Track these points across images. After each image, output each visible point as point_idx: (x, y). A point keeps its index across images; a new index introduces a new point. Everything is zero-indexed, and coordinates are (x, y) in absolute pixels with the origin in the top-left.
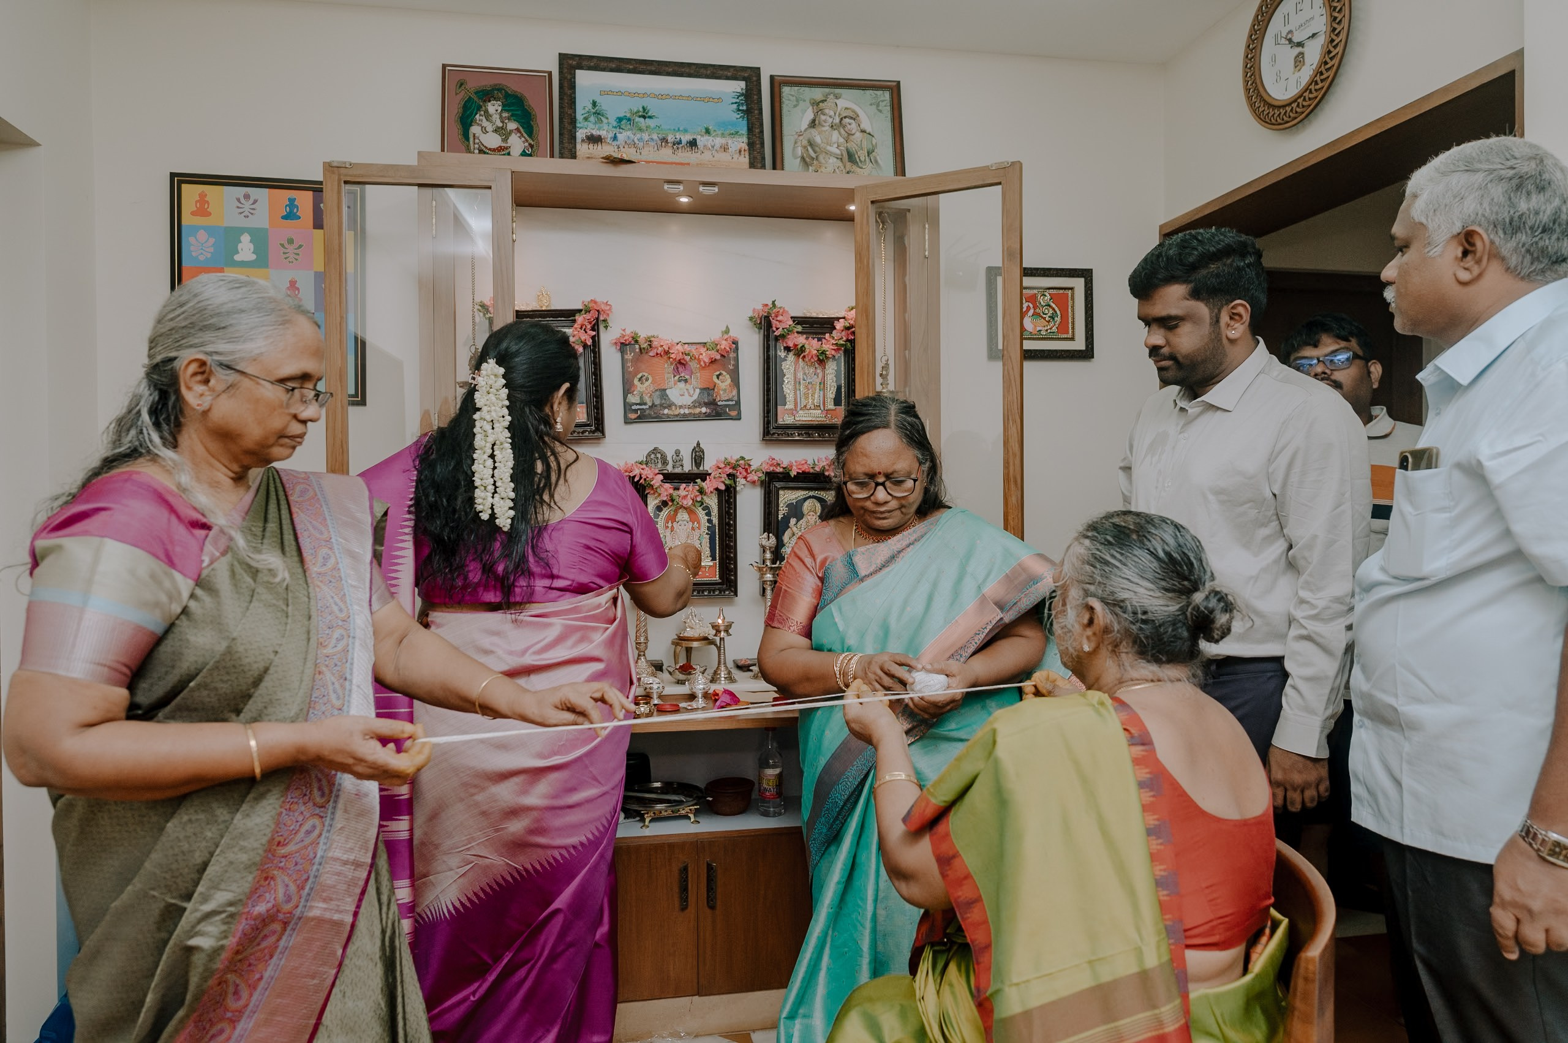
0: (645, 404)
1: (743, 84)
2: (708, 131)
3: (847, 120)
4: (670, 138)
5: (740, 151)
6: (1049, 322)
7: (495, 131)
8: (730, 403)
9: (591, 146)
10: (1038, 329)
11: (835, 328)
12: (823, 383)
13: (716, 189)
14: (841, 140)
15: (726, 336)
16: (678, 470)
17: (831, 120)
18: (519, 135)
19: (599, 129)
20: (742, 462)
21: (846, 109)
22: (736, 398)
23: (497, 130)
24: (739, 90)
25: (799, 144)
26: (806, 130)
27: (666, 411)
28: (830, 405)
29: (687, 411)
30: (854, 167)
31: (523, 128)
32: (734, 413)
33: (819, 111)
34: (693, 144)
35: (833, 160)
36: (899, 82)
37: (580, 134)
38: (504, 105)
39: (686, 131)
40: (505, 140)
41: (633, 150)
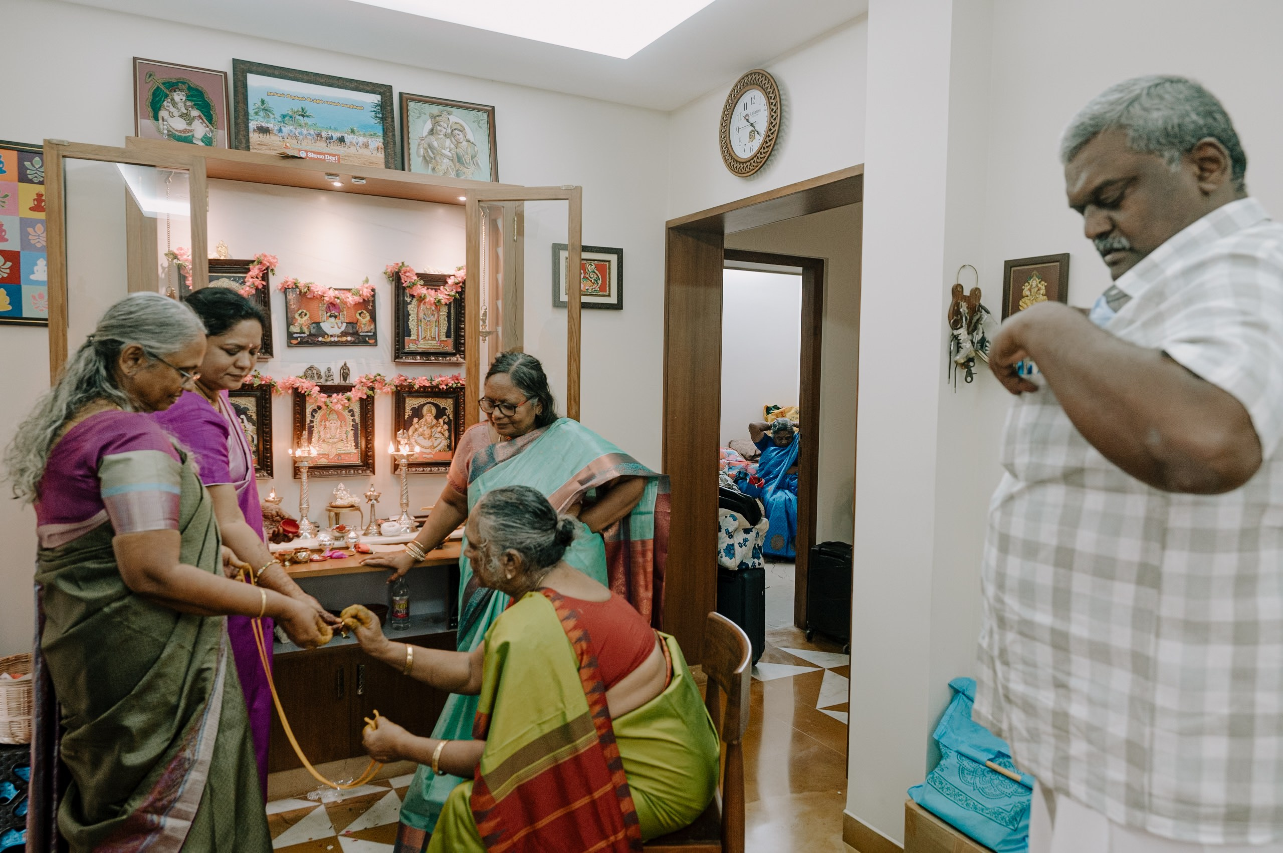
0: (304, 333)
1: (378, 97)
2: (353, 131)
3: (456, 132)
4: (324, 134)
5: (378, 149)
6: (593, 283)
7: (181, 116)
8: (369, 334)
9: (261, 135)
10: (587, 288)
11: (447, 283)
12: (438, 321)
13: (364, 182)
14: (452, 146)
15: (366, 285)
16: (329, 383)
17: (445, 130)
18: (201, 121)
19: (267, 122)
20: (378, 377)
21: (456, 123)
22: (373, 331)
23: (182, 116)
24: (376, 102)
25: (421, 146)
26: (426, 137)
27: (320, 339)
28: (443, 338)
29: (336, 339)
30: (462, 167)
31: (204, 115)
32: (372, 341)
33: (436, 123)
34: (342, 140)
35: (446, 161)
36: (493, 108)
37: (252, 125)
38: (187, 96)
39: (336, 129)
40: (190, 124)
41: (295, 141)
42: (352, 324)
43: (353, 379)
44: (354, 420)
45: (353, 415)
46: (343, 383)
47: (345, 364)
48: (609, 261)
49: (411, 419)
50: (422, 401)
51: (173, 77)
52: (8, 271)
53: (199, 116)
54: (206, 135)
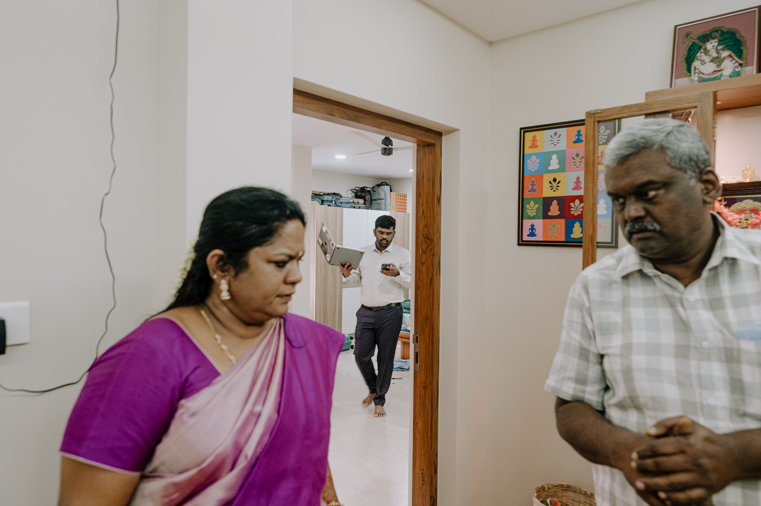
38: (720, 41)
40: (719, 66)
51: (707, 29)
52: (581, 210)
53: (730, 56)
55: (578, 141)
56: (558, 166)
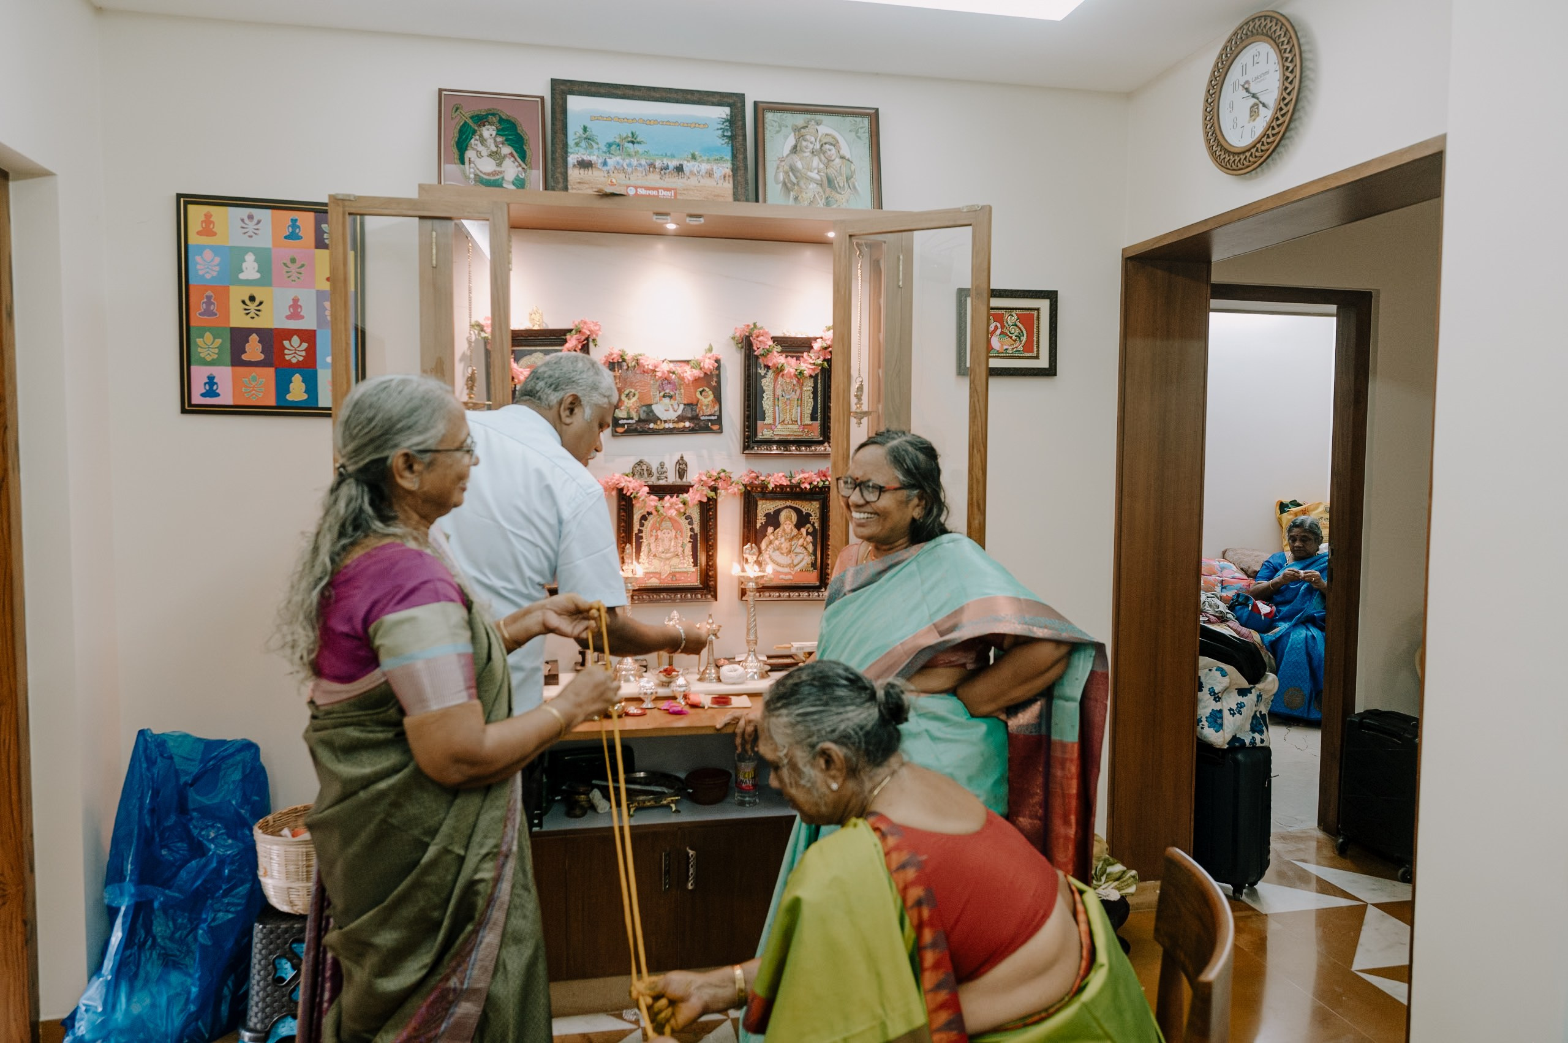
0: (632, 419)
1: (727, 110)
2: (694, 157)
3: (827, 146)
4: (658, 164)
5: (725, 177)
6: (1015, 341)
7: (490, 156)
8: (713, 418)
9: (582, 171)
10: (1005, 347)
11: (812, 348)
12: (800, 399)
13: (702, 220)
14: (821, 166)
15: (709, 355)
16: (662, 482)
17: (811, 146)
18: (512, 159)
19: (589, 155)
20: (722, 474)
21: (827, 135)
22: (718, 413)
23: (492, 155)
24: (725, 116)
25: (781, 169)
26: (787, 156)
27: (652, 426)
28: (808, 421)
29: (671, 426)
30: (833, 193)
31: (517, 152)
32: (715, 427)
33: (800, 137)
34: (680, 169)
35: (813, 186)
36: (877, 110)
37: (572, 159)
38: (498, 130)
39: (673, 156)
40: (499, 165)
41: (622, 176)
42: (691, 405)
43: (692, 477)
44: (692, 530)
45: (691, 523)
46: (679, 482)
47: (682, 458)
48: (1038, 309)
49: (765, 527)
50: (780, 504)
51: (482, 108)
52: (304, 353)
53: (511, 154)
54: (518, 176)
55: (293, 236)
56: (258, 276)
